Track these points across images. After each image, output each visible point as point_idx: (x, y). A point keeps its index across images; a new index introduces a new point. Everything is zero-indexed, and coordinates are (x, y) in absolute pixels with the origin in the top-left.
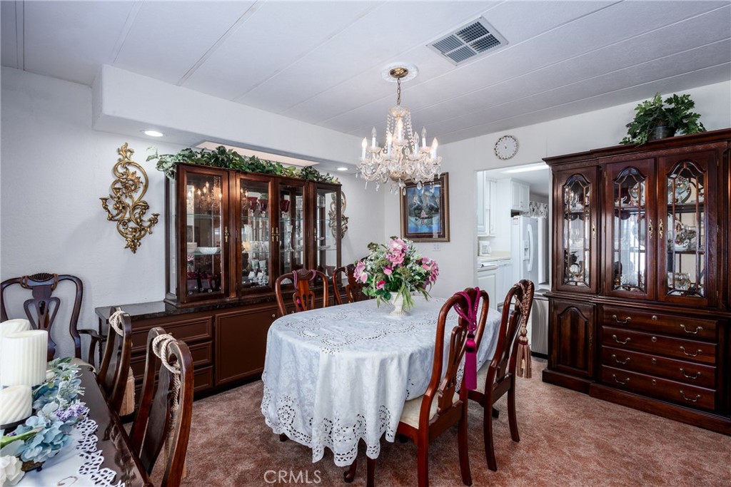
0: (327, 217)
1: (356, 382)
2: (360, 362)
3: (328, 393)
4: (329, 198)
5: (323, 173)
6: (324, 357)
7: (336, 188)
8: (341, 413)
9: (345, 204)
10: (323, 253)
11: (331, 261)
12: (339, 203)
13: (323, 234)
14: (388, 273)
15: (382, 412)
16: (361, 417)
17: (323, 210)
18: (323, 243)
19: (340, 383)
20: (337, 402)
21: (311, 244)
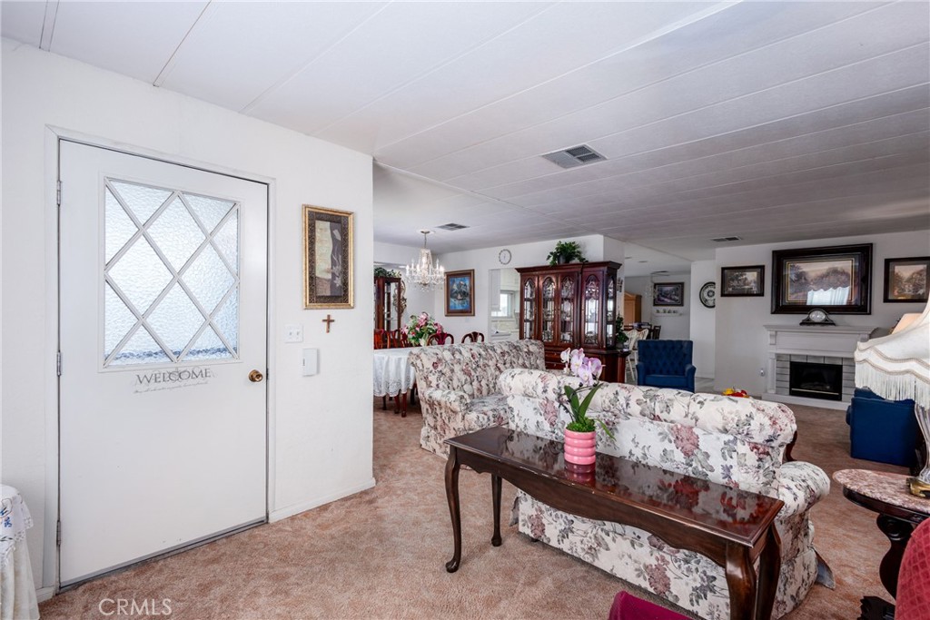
0: (392, 299)
1: (398, 366)
2: (400, 359)
3: (387, 371)
4: (393, 286)
5: (389, 270)
6: (386, 359)
7: (398, 280)
8: (392, 377)
9: (404, 290)
10: (389, 322)
11: (394, 327)
12: (400, 289)
13: (389, 310)
14: (418, 329)
15: (408, 379)
16: (400, 380)
17: (389, 294)
18: (389, 316)
19: (392, 367)
20: (391, 374)
21: (381, 316)
